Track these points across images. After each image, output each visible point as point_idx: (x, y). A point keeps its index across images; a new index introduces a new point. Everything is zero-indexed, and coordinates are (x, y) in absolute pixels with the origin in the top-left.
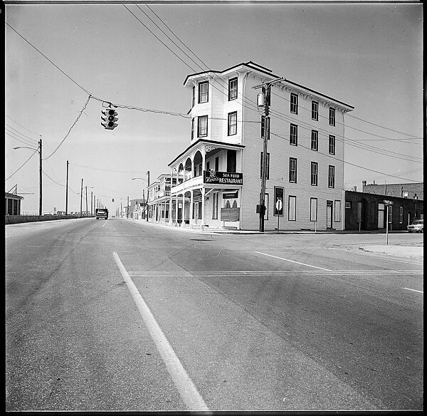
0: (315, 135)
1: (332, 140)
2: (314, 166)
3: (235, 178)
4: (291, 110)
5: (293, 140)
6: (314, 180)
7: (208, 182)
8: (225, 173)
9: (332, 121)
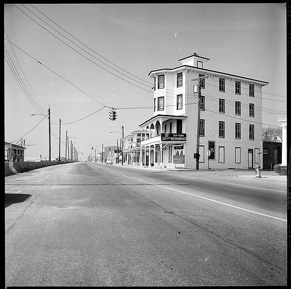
0: (238, 104)
1: (252, 106)
2: (238, 126)
3: (181, 137)
4: (220, 89)
5: (222, 109)
6: (238, 135)
7: (164, 140)
8: (175, 134)
9: (252, 94)
